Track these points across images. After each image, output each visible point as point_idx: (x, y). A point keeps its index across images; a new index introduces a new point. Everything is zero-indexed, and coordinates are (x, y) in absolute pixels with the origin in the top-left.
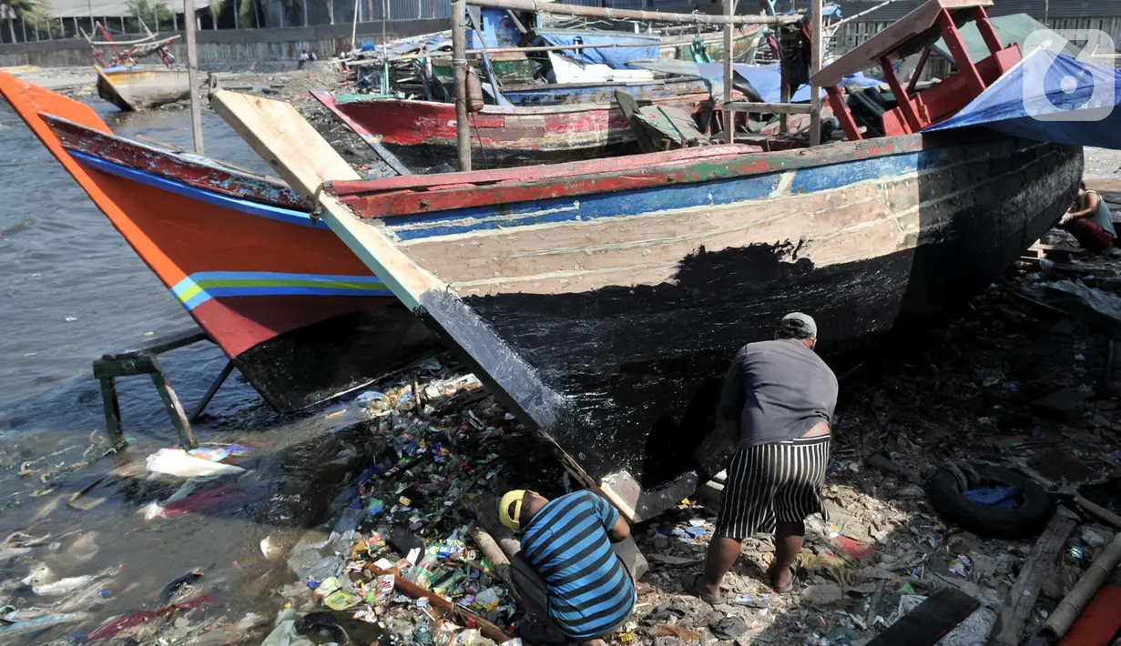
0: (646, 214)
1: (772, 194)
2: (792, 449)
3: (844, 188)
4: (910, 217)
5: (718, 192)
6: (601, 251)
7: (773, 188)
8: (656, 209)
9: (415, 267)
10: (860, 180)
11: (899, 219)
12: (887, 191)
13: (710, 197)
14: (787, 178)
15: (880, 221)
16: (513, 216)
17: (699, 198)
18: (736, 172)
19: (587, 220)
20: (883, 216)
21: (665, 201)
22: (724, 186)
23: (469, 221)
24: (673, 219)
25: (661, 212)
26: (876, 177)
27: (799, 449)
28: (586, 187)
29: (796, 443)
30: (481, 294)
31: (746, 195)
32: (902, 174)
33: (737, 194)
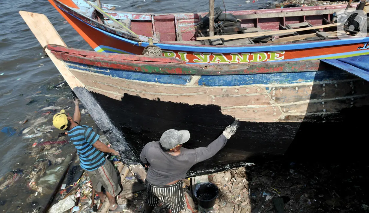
0: (132, 80)
1: (188, 84)
2: (159, 190)
3: (237, 87)
4: (294, 107)
5: (160, 78)
6: (123, 89)
7: (188, 81)
8: (136, 79)
9: (75, 78)
10: (250, 84)
11: (282, 107)
12: (274, 92)
13: (156, 79)
14: (195, 78)
15: (265, 106)
16: (93, 69)
17: (152, 79)
18: (165, 72)
19: (114, 77)
20: (269, 104)
21: (138, 77)
22: (162, 76)
23: (82, 67)
24: (144, 85)
25: (137, 81)
26: (266, 83)
27: (162, 189)
28: (107, 65)
29: (161, 187)
30: (94, 92)
31: (174, 82)
32: (293, 83)
33: (169, 81)
